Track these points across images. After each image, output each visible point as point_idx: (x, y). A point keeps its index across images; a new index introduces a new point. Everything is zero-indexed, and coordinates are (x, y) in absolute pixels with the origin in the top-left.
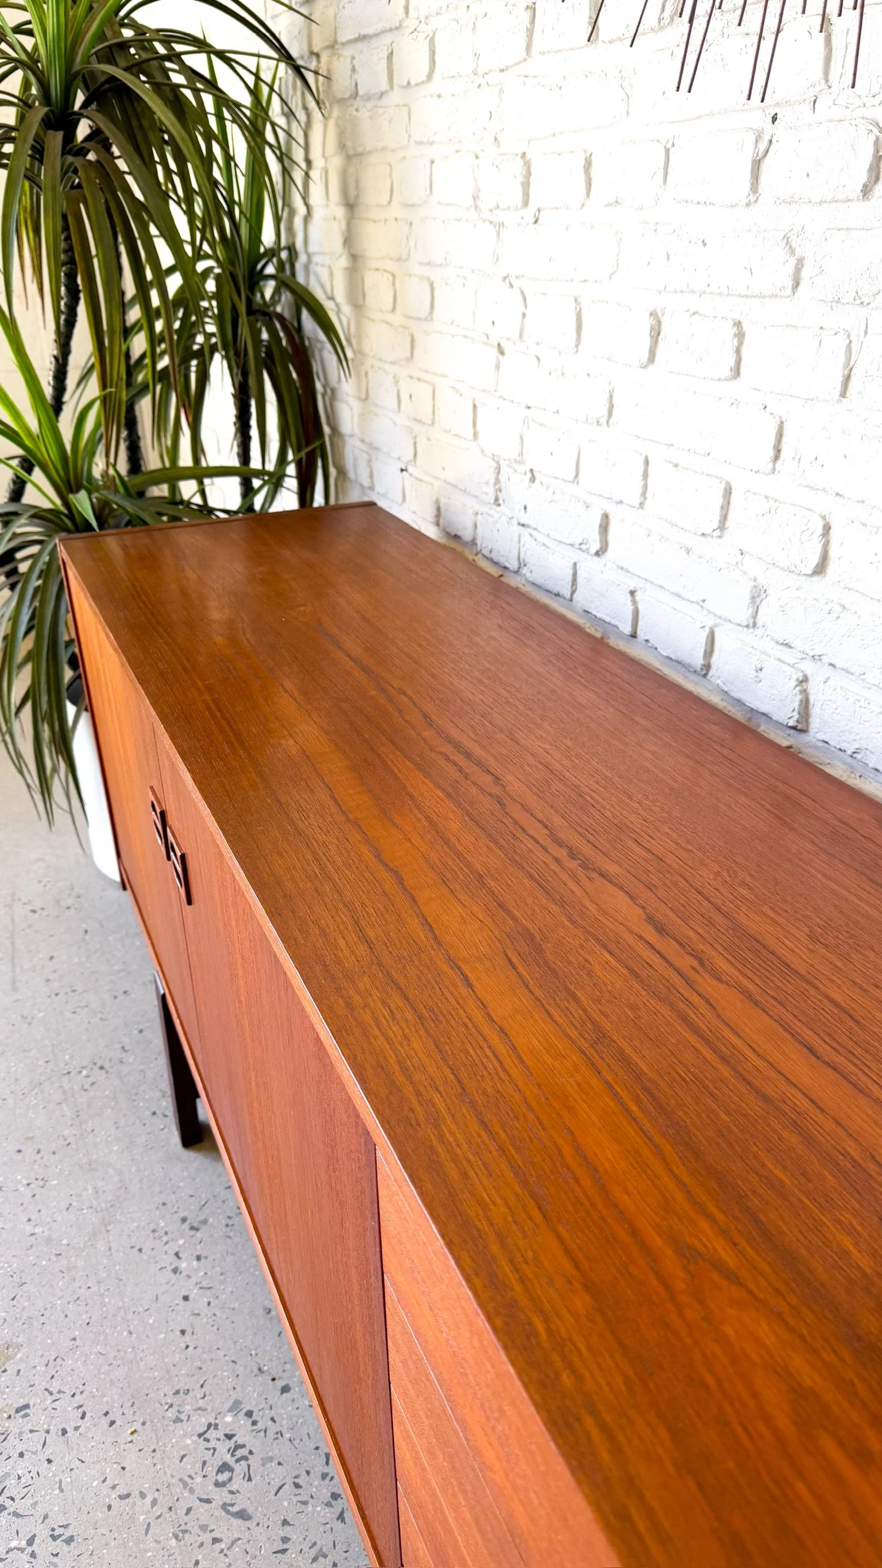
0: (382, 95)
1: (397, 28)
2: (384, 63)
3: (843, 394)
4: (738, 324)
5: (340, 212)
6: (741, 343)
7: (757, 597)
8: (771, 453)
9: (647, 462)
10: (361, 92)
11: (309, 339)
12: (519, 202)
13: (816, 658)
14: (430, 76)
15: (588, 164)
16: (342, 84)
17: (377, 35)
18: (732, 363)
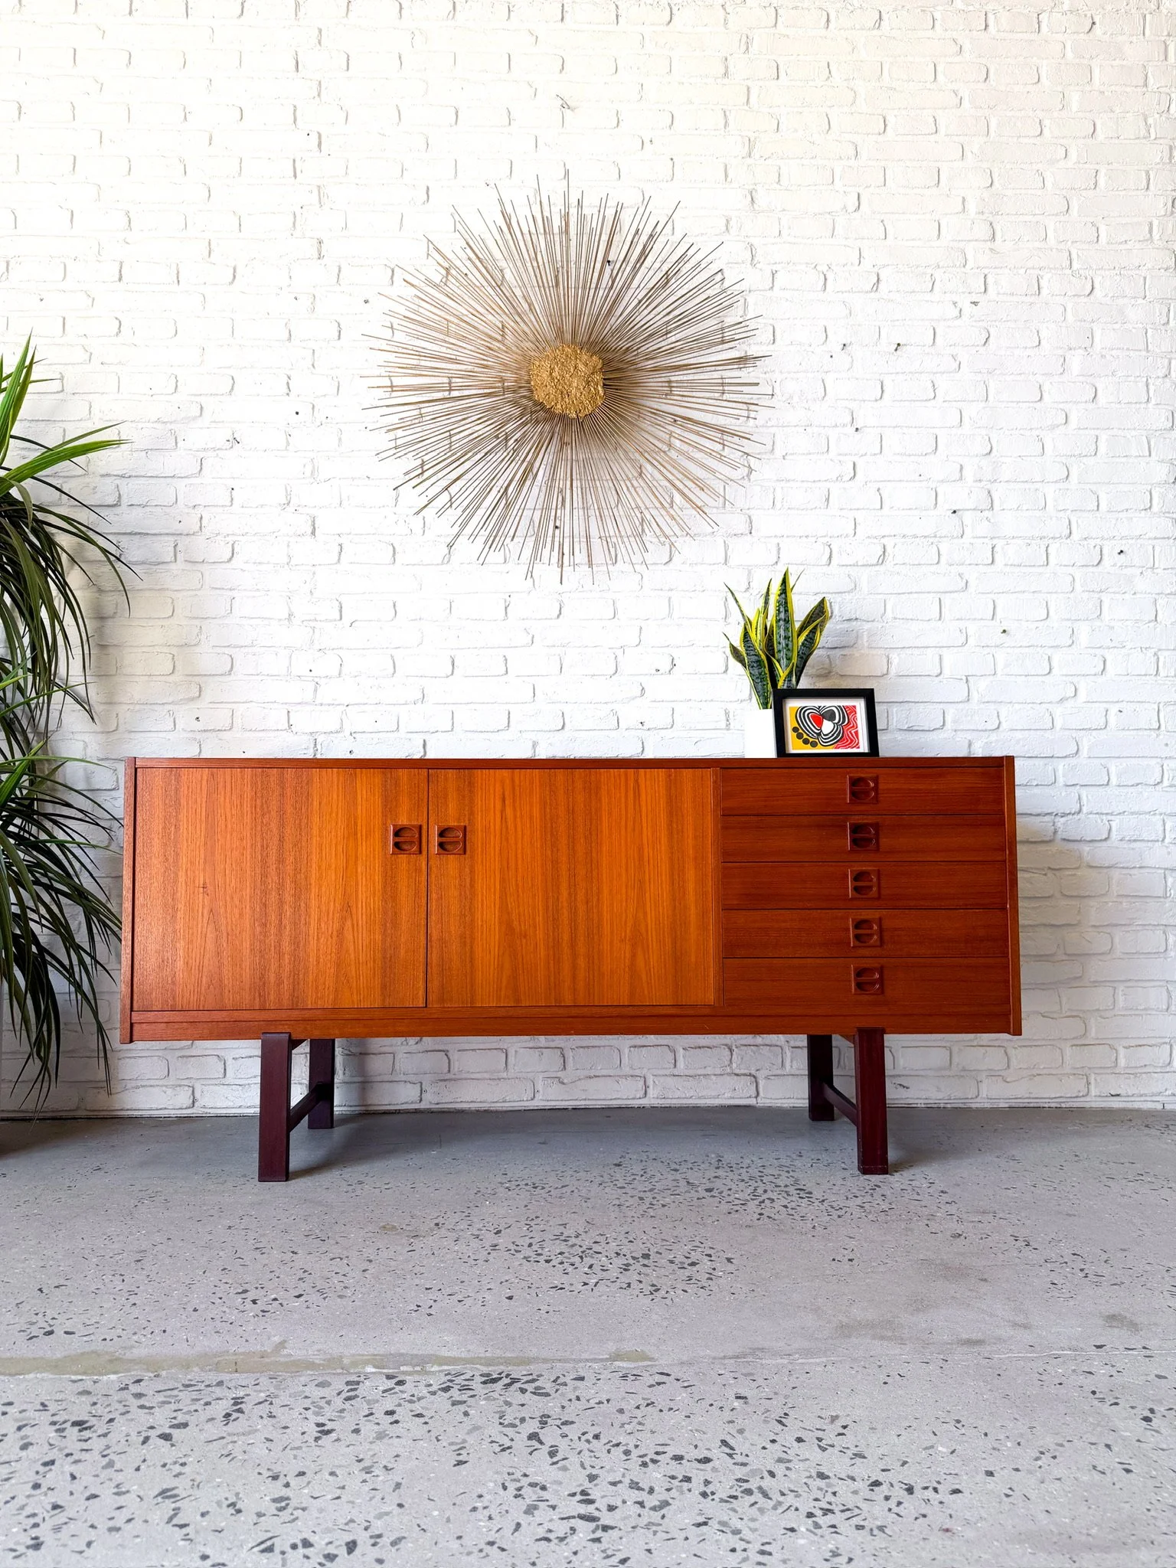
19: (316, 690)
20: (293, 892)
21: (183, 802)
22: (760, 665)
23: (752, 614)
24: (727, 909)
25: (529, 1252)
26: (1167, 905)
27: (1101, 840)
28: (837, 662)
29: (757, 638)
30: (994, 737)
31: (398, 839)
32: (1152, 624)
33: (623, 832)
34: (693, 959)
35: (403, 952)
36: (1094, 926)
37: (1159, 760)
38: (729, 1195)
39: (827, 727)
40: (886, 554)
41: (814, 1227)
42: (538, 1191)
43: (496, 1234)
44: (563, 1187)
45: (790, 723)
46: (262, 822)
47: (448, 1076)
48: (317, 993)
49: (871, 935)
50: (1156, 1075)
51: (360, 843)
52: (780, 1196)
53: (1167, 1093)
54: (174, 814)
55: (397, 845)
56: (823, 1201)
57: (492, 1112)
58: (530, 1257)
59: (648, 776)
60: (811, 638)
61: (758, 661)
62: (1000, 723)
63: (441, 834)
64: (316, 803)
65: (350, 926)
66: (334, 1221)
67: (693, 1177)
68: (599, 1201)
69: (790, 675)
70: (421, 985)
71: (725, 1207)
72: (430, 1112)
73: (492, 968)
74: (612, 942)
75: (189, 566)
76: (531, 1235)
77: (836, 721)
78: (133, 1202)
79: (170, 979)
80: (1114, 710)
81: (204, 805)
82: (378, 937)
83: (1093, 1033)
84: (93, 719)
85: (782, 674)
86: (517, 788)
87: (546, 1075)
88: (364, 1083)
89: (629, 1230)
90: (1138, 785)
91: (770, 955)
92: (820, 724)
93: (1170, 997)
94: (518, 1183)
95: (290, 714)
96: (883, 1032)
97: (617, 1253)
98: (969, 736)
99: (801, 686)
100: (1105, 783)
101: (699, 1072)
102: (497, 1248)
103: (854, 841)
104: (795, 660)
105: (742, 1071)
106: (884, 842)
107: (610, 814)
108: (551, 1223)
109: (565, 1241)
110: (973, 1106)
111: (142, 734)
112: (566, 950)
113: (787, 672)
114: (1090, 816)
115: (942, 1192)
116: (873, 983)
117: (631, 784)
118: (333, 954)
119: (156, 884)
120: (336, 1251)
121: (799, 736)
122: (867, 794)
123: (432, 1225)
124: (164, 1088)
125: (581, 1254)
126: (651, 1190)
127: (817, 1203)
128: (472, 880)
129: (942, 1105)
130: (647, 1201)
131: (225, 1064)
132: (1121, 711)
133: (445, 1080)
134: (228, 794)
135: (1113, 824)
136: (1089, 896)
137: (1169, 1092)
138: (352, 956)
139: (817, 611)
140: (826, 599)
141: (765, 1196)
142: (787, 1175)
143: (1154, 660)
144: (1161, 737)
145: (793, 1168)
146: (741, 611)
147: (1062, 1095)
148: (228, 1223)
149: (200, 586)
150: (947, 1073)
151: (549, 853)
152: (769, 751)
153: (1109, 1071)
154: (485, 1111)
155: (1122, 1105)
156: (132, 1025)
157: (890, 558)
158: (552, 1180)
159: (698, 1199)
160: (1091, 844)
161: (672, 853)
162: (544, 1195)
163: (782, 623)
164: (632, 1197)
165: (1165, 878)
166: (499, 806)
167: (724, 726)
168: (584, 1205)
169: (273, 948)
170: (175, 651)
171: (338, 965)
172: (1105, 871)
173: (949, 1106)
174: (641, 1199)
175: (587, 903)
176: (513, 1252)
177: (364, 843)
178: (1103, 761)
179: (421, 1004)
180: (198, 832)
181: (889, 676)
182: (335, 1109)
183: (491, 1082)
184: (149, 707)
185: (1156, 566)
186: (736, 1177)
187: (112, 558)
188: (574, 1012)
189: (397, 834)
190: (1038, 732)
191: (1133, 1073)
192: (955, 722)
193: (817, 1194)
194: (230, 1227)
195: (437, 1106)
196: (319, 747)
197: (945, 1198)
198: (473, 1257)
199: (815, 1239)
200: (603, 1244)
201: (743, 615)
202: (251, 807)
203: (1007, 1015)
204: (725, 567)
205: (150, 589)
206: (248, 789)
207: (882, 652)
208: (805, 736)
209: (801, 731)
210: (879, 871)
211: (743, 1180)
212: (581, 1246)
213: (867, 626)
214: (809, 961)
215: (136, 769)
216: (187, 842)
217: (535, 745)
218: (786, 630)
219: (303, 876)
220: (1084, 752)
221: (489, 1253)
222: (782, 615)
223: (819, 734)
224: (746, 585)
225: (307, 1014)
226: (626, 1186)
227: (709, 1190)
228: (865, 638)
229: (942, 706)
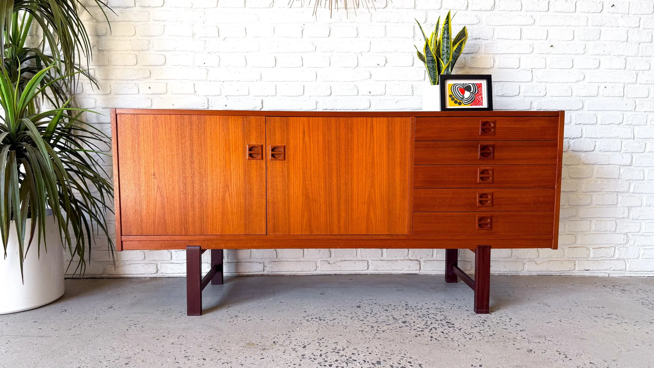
0: (129, 7)
3: (330, 65)
6: (303, 60)
8: (315, 77)
9: (276, 86)
12: (216, 36)
14: (162, 6)
15: (246, 29)
19: (207, 74)
20: (198, 178)
21: (141, 131)
22: (433, 62)
23: (429, 36)
24: (416, 188)
25: (320, 360)
26: (620, 182)
27: (591, 151)
28: (469, 61)
29: (432, 48)
30: (543, 100)
31: (251, 152)
32: (625, 43)
33: (364, 149)
34: (398, 212)
35: (255, 208)
36: (583, 192)
37: (622, 112)
38: (414, 325)
39: (467, 94)
40: (496, 5)
41: (459, 345)
42: (322, 322)
43: (303, 348)
44: (334, 319)
45: (448, 92)
46: (182, 143)
47: (276, 260)
48: (213, 228)
49: (487, 201)
50: (606, 261)
51: (231, 154)
52: (439, 326)
53: (611, 269)
54: (137, 137)
55: (250, 155)
56: (460, 329)
57: (297, 276)
58: (321, 363)
59: (378, 121)
60: (459, 48)
61: (432, 60)
62: (546, 93)
63: (273, 150)
64: (209, 134)
65: (228, 195)
66: (224, 340)
67: (396, 314)
68: (352, 328)
69: (448, 67)
70: (264, 224)
71: (413, 333)
72: (269, 276)
73: (299, 217)
74: (358, 204)
75: (142, 9)
76: (321, 349)
77: (472, 91)
78: (127, 327)
79: (139, 220)
80: (602, 86)
81: (152, 133)
82: (242, 201)
83: (579, 242)
84: (98, 88)
85: (444, 67)
86: (311, 127)
87: (322, 259)
88: (237, 263)
89: (368, 346)
90: (610, 124)
91: (436, 211)
92: (463, 93)
93: (617, 225)
94: (312, 317)
95: (195, 85)
96: (490, 247)
97: (364, 361)
98: (531, 99)
99: (453, 73)
100: (595, 123)
101: (393, 259)
102: (305, 357)
103: (482, 154)
104: (451, 60)
105: (413, 259)
106: (497, 154)
107: (358, 140)
108: (330, 342)
109: (338, 353)
110: (521, 274)
111: (123, 96)
112: (335, 207)
113: (446, 66)
114: (586, 139)
115: (517, 324)
116: (487, 224)
117: (369, 125)
118: (220, 209)
119: (130, 173)
120: (225, 359)
121: (453, 99)
122: (489, 129)
123: (272, 343)
124: (143, 265)
125: (346, 361)
126: (377, 322)
127: (458, 331)
128: (288, 173)
129: (506, 274)
130: (376, 328)
131: (171, 254)
132: (605, 87)
133: (275, 262)
134: (164, 128)
135: (597, 143)
136: (582, 178)
137: (612, 269)
138: (230, 210)
139: (461, 34)
140: (466, 27)
141: (432, 326)
142: (440, 313)
143: (624, 62)
144: (624, 100)
145: (442, 310)
146: (423, 33)
147: (563, 270)
148: (172, 341)
149: (148, 19)
150: (509, 259)
151: (327, 159)
152: (436, 108)
153: (585, 259)
154: (294, 275)
155: (590, 274)
156: (122, 242)
157: (497, 7)
158: (328, 315)
159: (400, 327)
160: (586, 153)
161: (389, 160)
162: (326, 325)
163: (445, 39)
164: (368, 326)
165: (620, 169)
166: (301, 135)
167: (411, 94)
168: (345, 330)
169: (190, 205)
170: (137, 53)
171: (223, 214)
172: (591, 166)
173: (509, 274)
174: (372, 327)
175: (346, 184)
176: (312, 359)
177: (234, 154)
178: (595, 112)
179: (264, 233)
180: (150, 147)
181: (494, 68)
182: (224, 274)
183: (296, 263)
184: (125, 81)
185: (630, 13)
186: (416, 315)
187: (101, 4)
188: (339, 237)
189: (250, 150)
190: (564, 98)
191: (595, 260)
192: (524, 92)
193: (457, 325)
194: (173, 344)
195: (272, 273)
196: (210, 102)
197: (519, 328)
198: (293, 363)
199: (461, 352)
200: (356, 355)
201: (424, 35)
202: (176, 135)
203: (551, 240)
204: (414, 10)
205: (123, 21)
206: (174, 125)
207: (491, 56)
208: (455, 99)
209: (453, 97)
210: (493, 169)
211: (420, 317)
212: (346, 356)
213: (484, 42)
214: (456, 213)
215: (116, 115)
216: (144, 152)
217: (317, 103)
218: (447, 43)
219: (203, 170)
220: (586, 108)
221: (301, 360)
222: (446, 36)
223: (463, 98)
224: (424, 20)
225: (208, 237)
226: (364, 319)
227: (404, 322)
228: (483, 48)
229: (519, 84)
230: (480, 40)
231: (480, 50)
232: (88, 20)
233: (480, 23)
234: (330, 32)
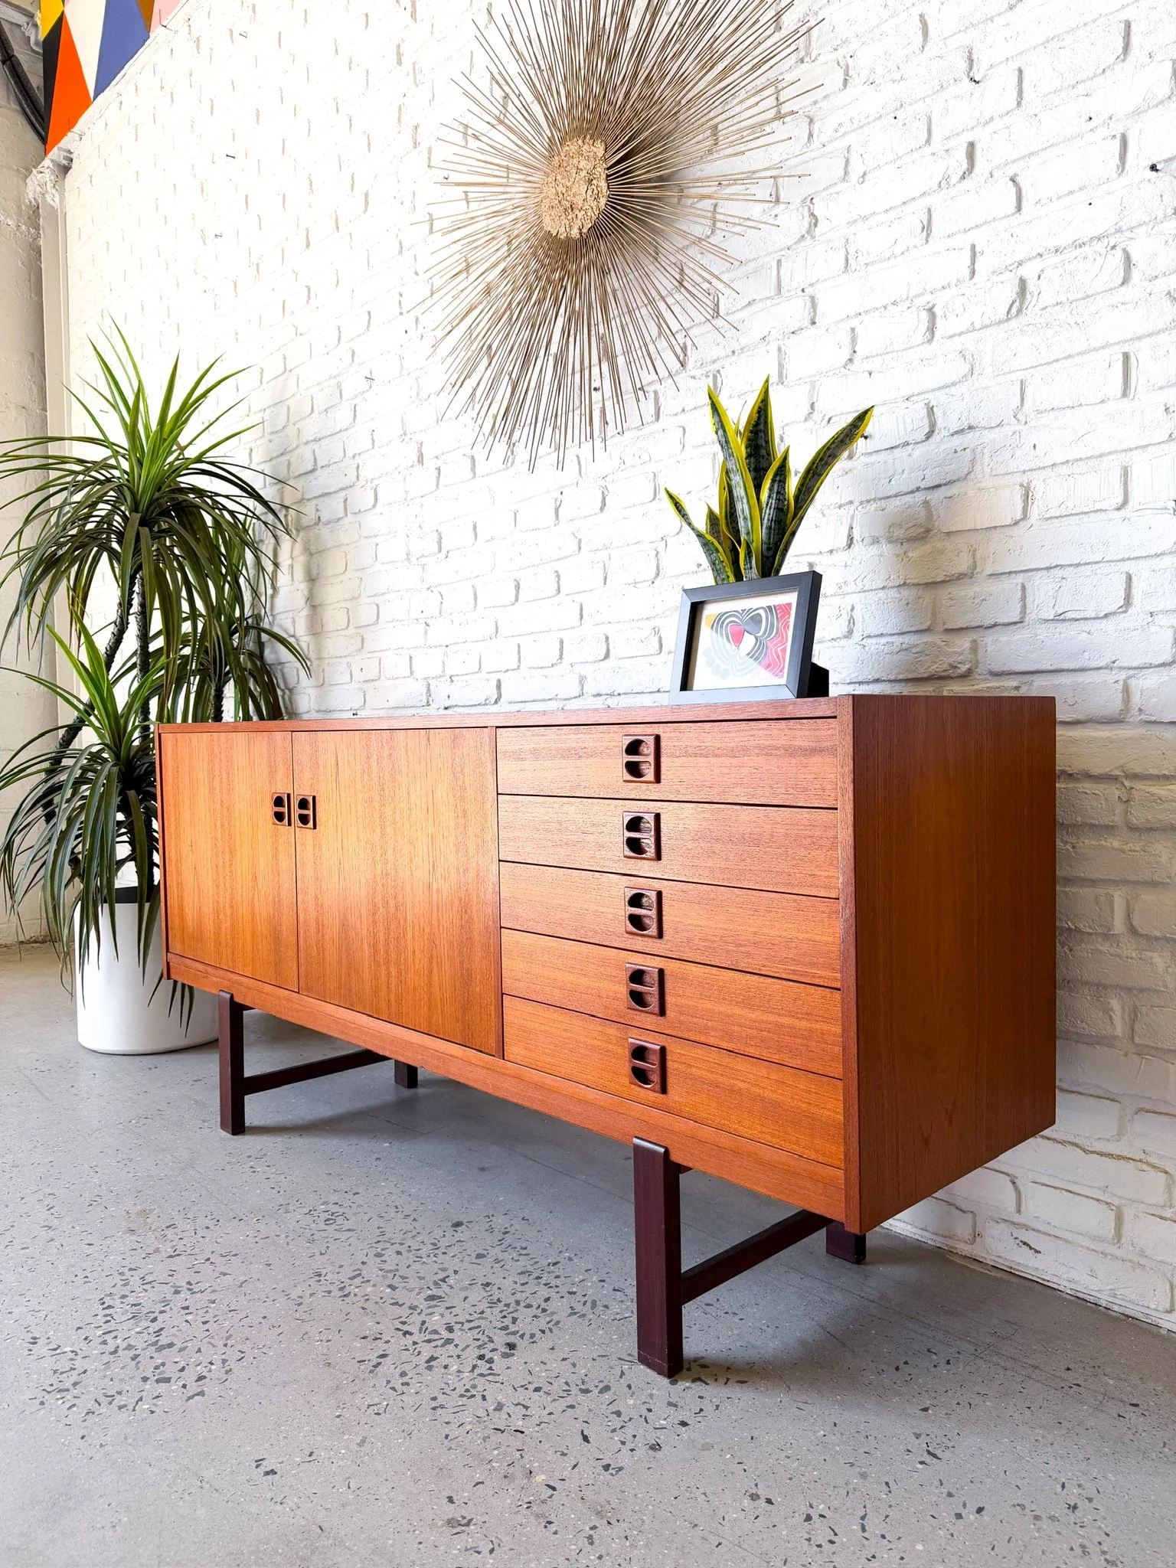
0: (339, 519)
1: (351, 487)
2: (342, 504)
3: (605, 584)
4: (557, 572)
5: (303, 587)
6: (559, 579)
7: (582, 680)
8: (579, 617)
9: (519, 646)
10: (322, 520)
11: (269, 665)
12: (437, 550)
13: (611, 695)
14: (374, 506)
15: (475, 528)
16: (309, 518)
17: (334, 492)
18: (556, 588)
19: (426, 633)
28: (941, 513)
31: (277, 810)
44: (346, 1230)
45: (703, 642)
48: (244, 961)
55: (276, 815)
63: (301, 806)
65: (257, 897)
70: (295, 968)
75: (352, 519)
77: (761, 633)
95: (413, 660)
103: (630, 843)
106: (666, 847)
118: (250, 924)
121: (709, 663)
123: (166, 1226)
128: (321, 859)
129: (1103, 1303)
138: (259, 927)
149: (360, 536)
150: (1112, 1250)
156: (168, 964)
157: (1033, 299)
169: (222, 910)
171: (253, 934)
179: (296, 989)
181: (1029, 523)
184: (336, 660)
189: (276, 804)
207: (1016, 479)
208: (717, 661)
209: (713, 654)
210: (659, 894)
225: (239, 979)
228: (986, 459)
229: (1126, 567)
230: (978, 434)
231: (978, 467)
232: (302, 554)
233: (976, 373)
234: (604, 498)
